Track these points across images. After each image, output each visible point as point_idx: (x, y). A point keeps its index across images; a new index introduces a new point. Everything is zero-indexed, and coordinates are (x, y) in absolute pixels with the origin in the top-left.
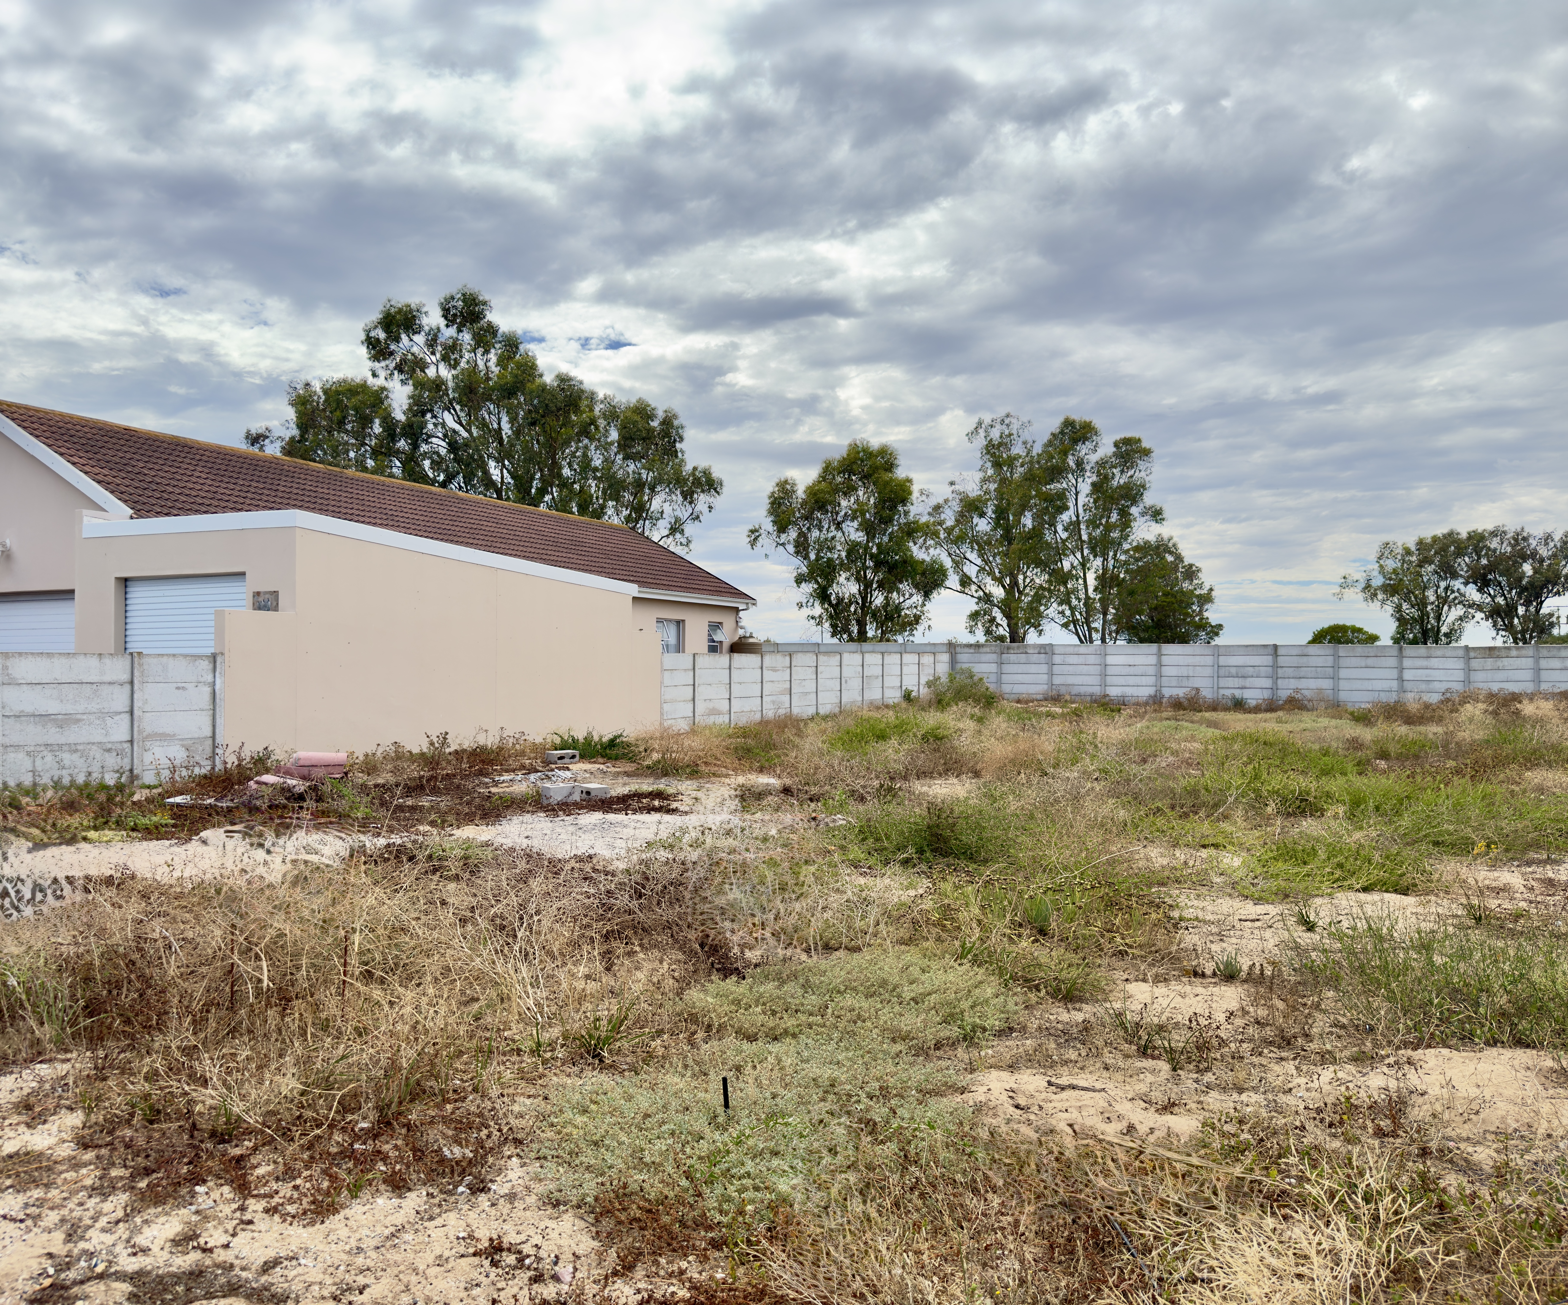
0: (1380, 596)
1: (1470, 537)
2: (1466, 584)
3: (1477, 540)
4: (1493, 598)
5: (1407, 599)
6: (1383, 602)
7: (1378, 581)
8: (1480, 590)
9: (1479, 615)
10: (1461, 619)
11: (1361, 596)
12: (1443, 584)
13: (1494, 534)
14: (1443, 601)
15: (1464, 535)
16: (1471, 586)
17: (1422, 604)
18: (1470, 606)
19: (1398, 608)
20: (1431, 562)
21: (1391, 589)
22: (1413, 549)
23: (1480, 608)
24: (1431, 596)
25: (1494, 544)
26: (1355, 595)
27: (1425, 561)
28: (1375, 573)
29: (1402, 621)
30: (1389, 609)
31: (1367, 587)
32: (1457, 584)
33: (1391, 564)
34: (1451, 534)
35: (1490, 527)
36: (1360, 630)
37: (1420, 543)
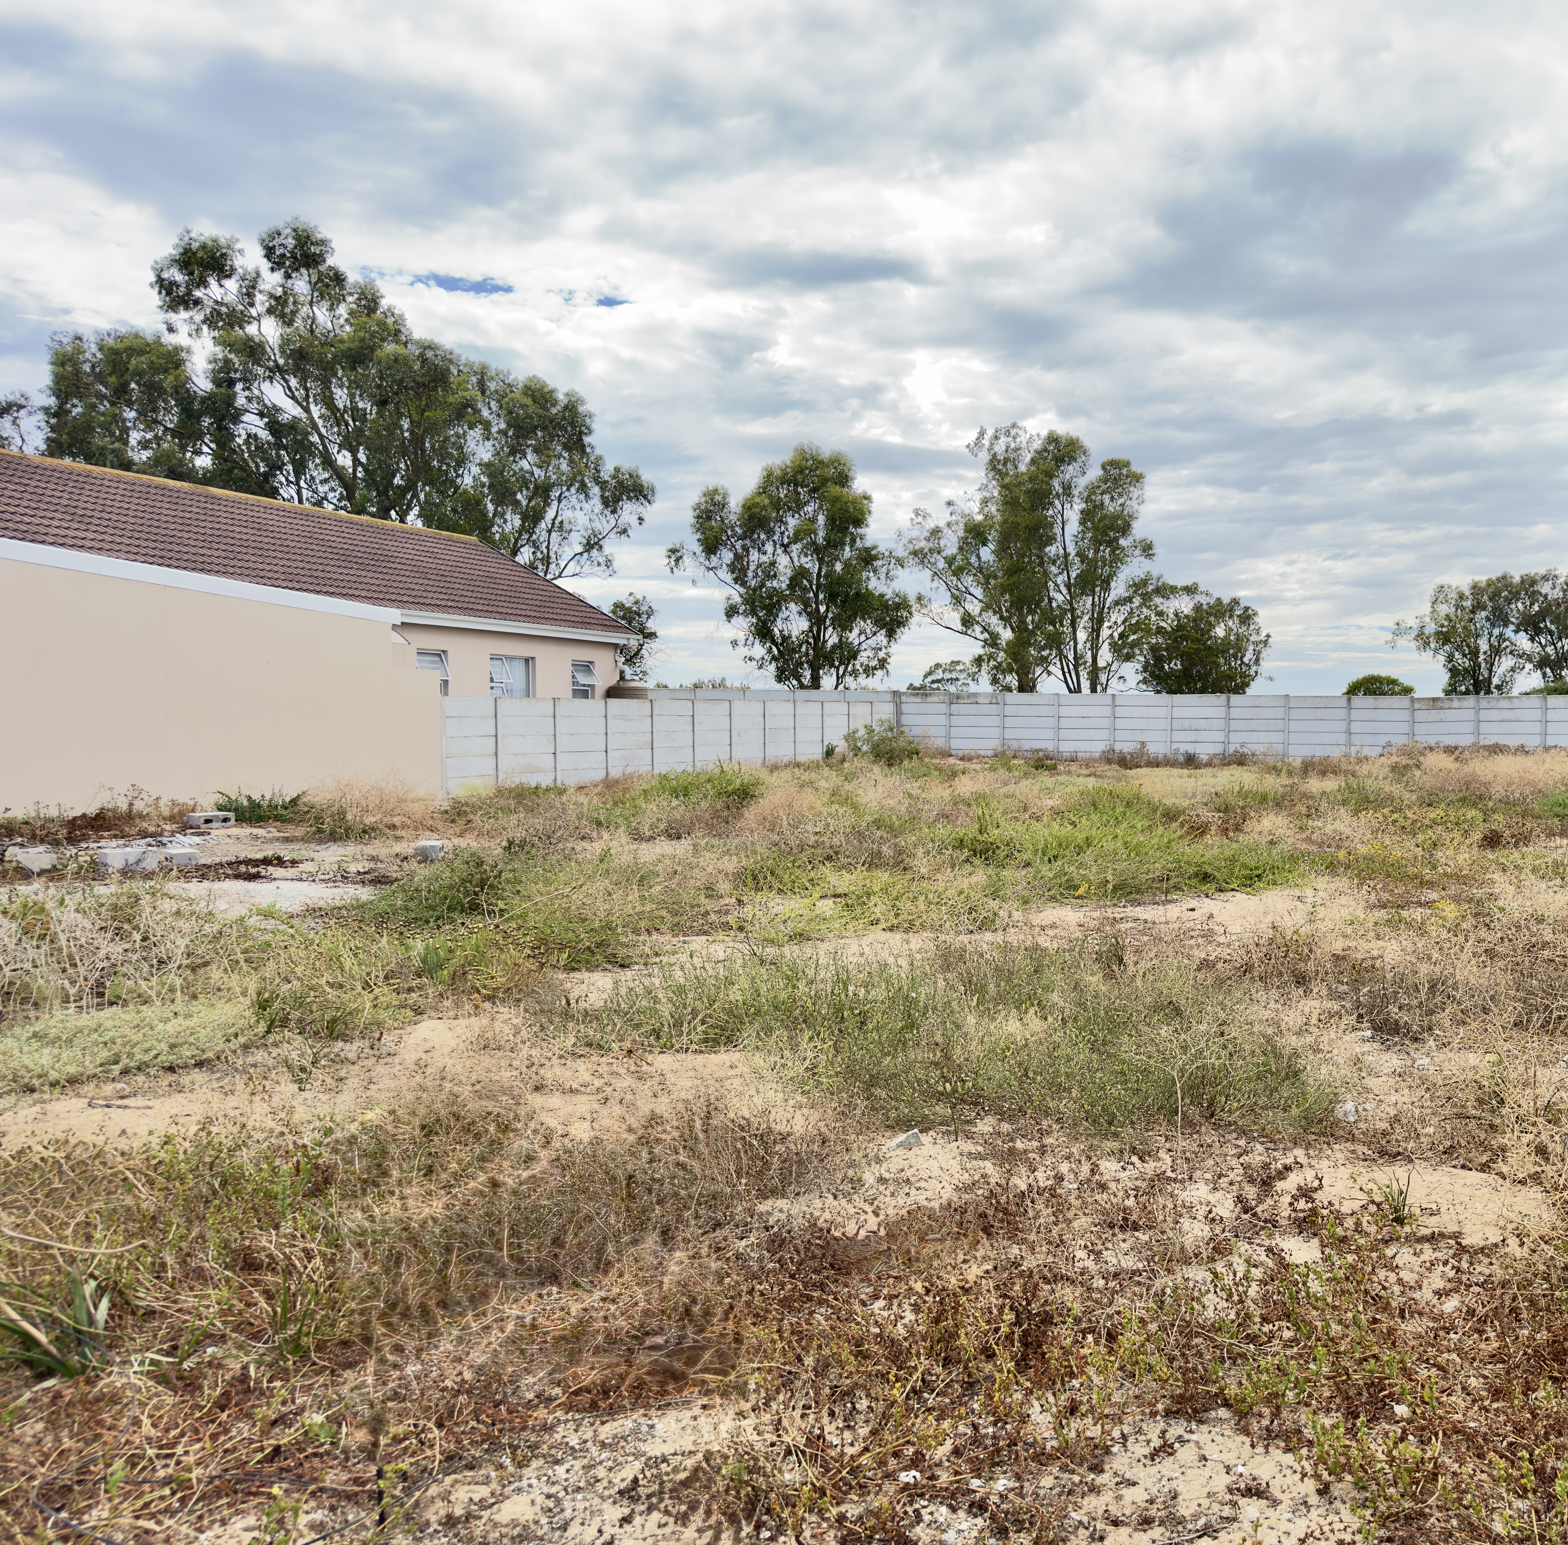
0: (1433, 645)
1: (1523, 582)
2: (1516, 632)
3: (1529, 585)
4: (1543, 647)
5: (1459, 648)
6: (1436, 651)
7: (1431, 628)
8: (1532, 640)
9: (1529, 666)
10: (1513, 670)
11: (1413, 644)
12: (1496, 632)
13: (1545, 578)
14: (1496, 651)
15: (1517, 579)
16: (1522, 634)
17: (1474, 653)
18: (1521, 657)
19: (1450, 658)
20: (1484, 609)
21: (1444, 638)
22: (1467, 593)
23: (1529, 659)
24: (1484, 645)
25: (1545, 588)
26: (1408, 643)
27: (1478, 606)
28: (1428, 619)
29: (1454, 672)
30: (1441, 659)
31: (1420, 635)
32: (1509, 632)
33: (1444, 609)
34: (1504, 577)
35: (1542, 571)
36: (1394, 682)
37: (1474, 587)
